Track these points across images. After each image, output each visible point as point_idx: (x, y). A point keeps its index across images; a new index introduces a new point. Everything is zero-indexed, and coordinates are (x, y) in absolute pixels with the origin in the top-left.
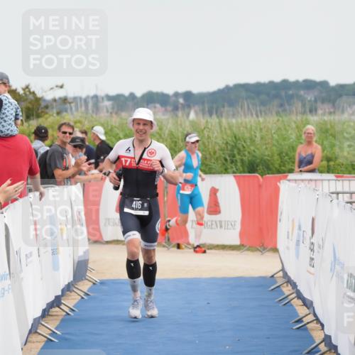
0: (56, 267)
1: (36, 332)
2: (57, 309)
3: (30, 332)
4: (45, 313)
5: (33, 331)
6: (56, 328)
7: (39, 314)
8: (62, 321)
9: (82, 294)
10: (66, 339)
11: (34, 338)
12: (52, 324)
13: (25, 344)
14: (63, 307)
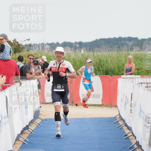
0: (27, 114)
1: (18, 140)
2: (27, 131)
3: (16, 140)
4: (22, 132)
5: (17, 139)
6: (26, 139)
7: (20, 132)
8: (29, 135)
9: (37, 124)
10: (31, 143)
11: (18, 142)
12: (25, 136)
13: (14, 145)
14: (29, 130)
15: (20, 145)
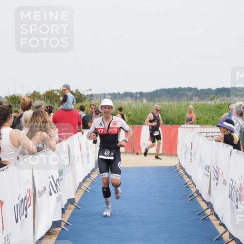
0: (88, 162)
1: (80, 188)
2: (89, 179)
3: (78, 188)
4: (84, 181)
5: (79, 187)
6: (89, 187)
7: (81, 181)
8: (91, 184)
10: (92, 191)
11: (80, 190)
12: (87, 185)
13: (76, 193)
14: (91, 178)
15: (82, 193)
